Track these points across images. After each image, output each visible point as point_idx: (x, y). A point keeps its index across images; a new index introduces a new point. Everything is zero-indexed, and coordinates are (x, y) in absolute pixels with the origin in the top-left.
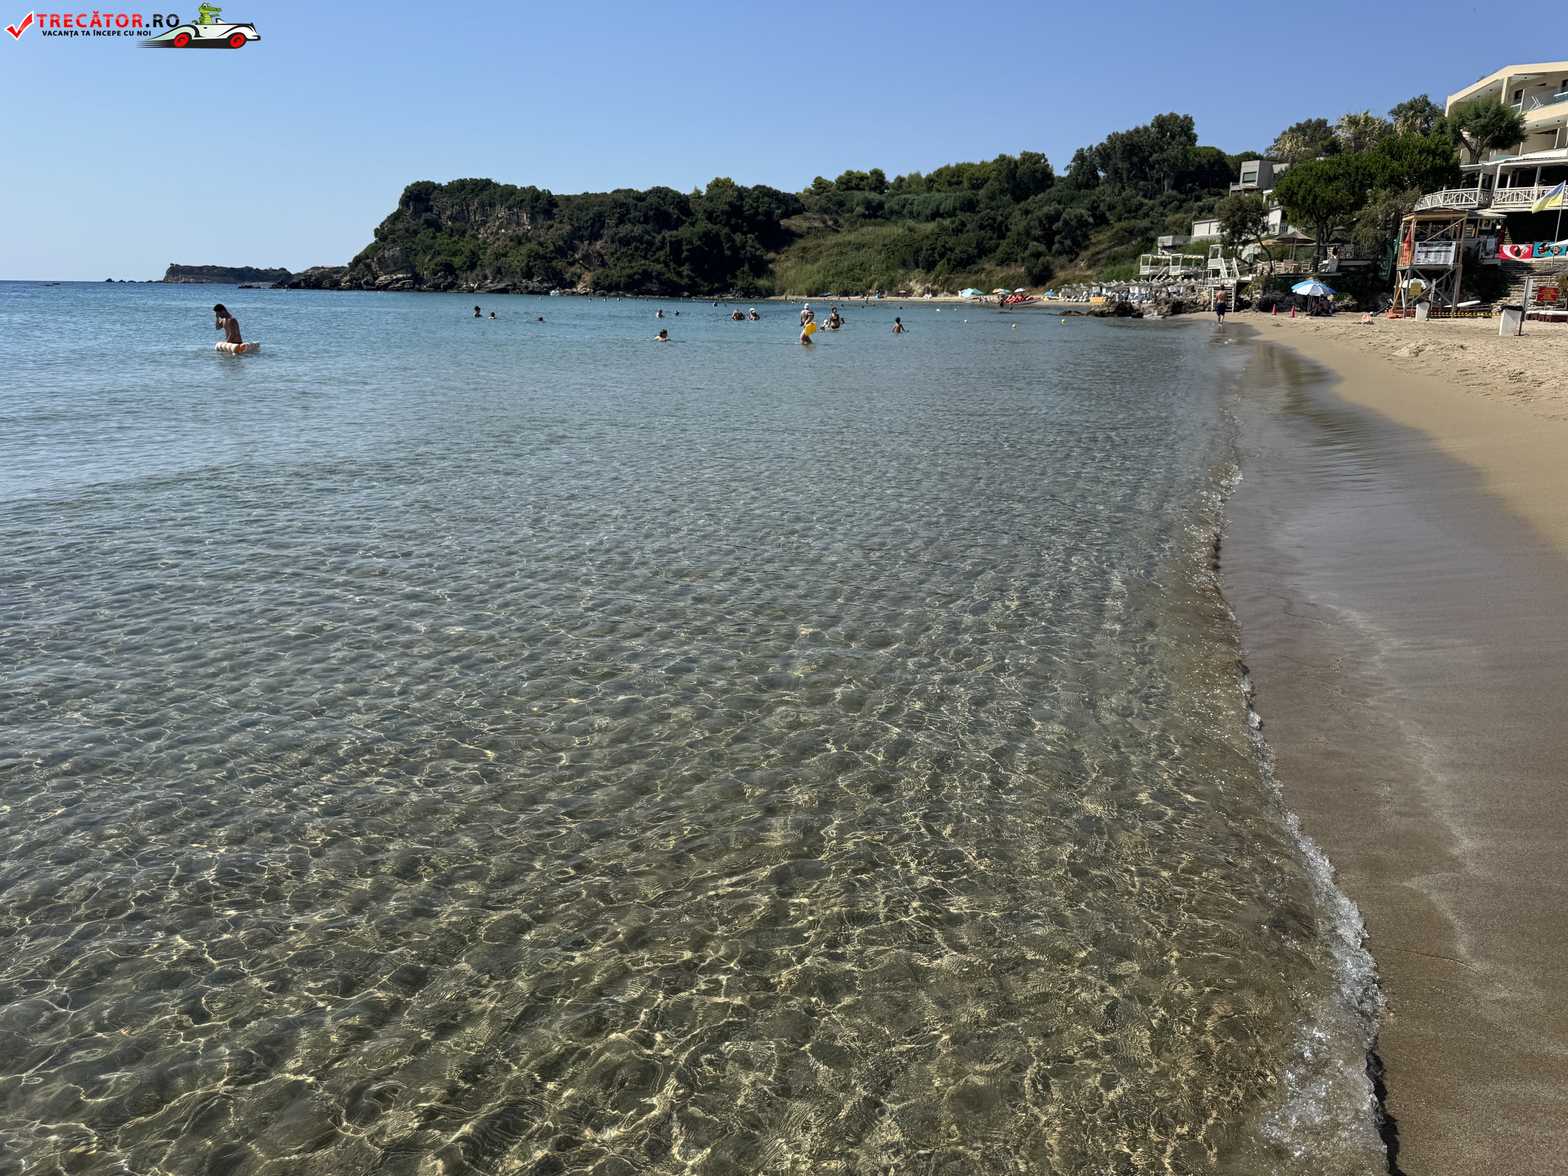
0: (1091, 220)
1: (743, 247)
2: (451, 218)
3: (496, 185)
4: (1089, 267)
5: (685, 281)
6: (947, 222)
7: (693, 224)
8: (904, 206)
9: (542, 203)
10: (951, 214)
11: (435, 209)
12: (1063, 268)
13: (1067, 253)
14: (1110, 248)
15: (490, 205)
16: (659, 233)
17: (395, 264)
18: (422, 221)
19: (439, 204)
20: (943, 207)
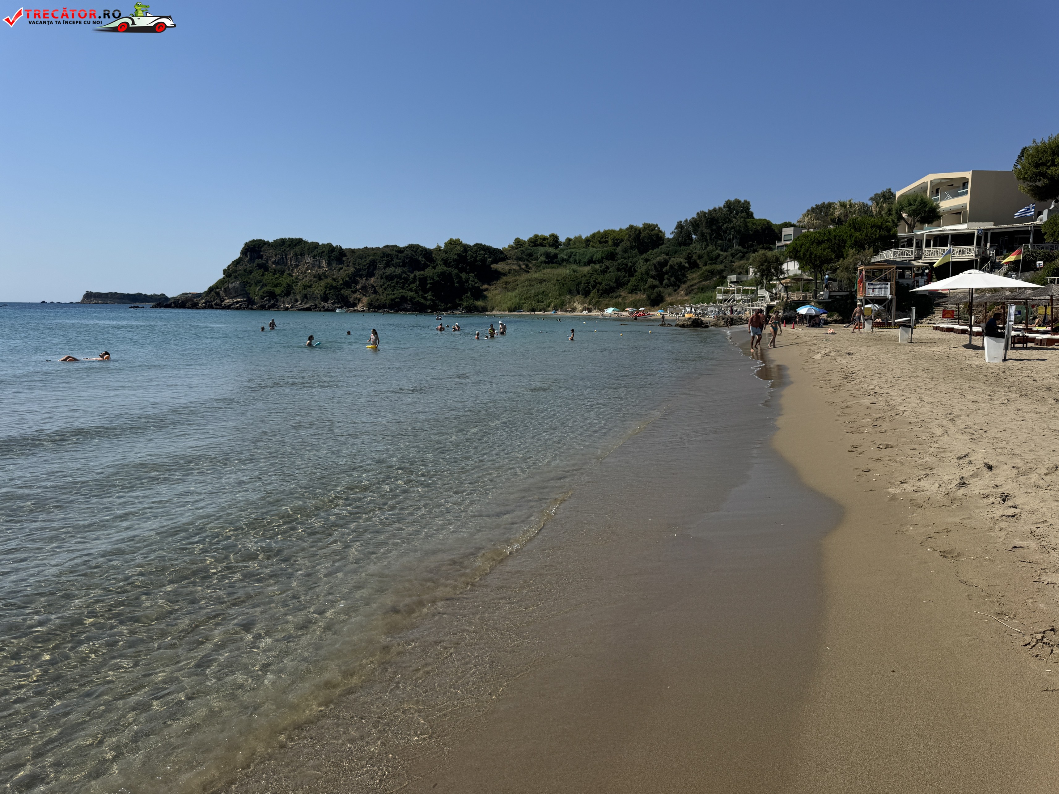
0: (687, 265)
1: (467, 280)
2: (274, 263)
3: (306, 242)
4: (686, 294)
5: (429, 302)
6: (597, 266)
7: (434, 268)
8: (570, 257)
9: (336, 253)
10: (600, 261)
11: (264, 257)
12: (670, 295)
13: (673, 286)
14: (699, 282)
15: (301, 255)
16: (412, 273)
17: (236, 292)
18: (255, 265)
19: (267, 254)
20: (595, 257)
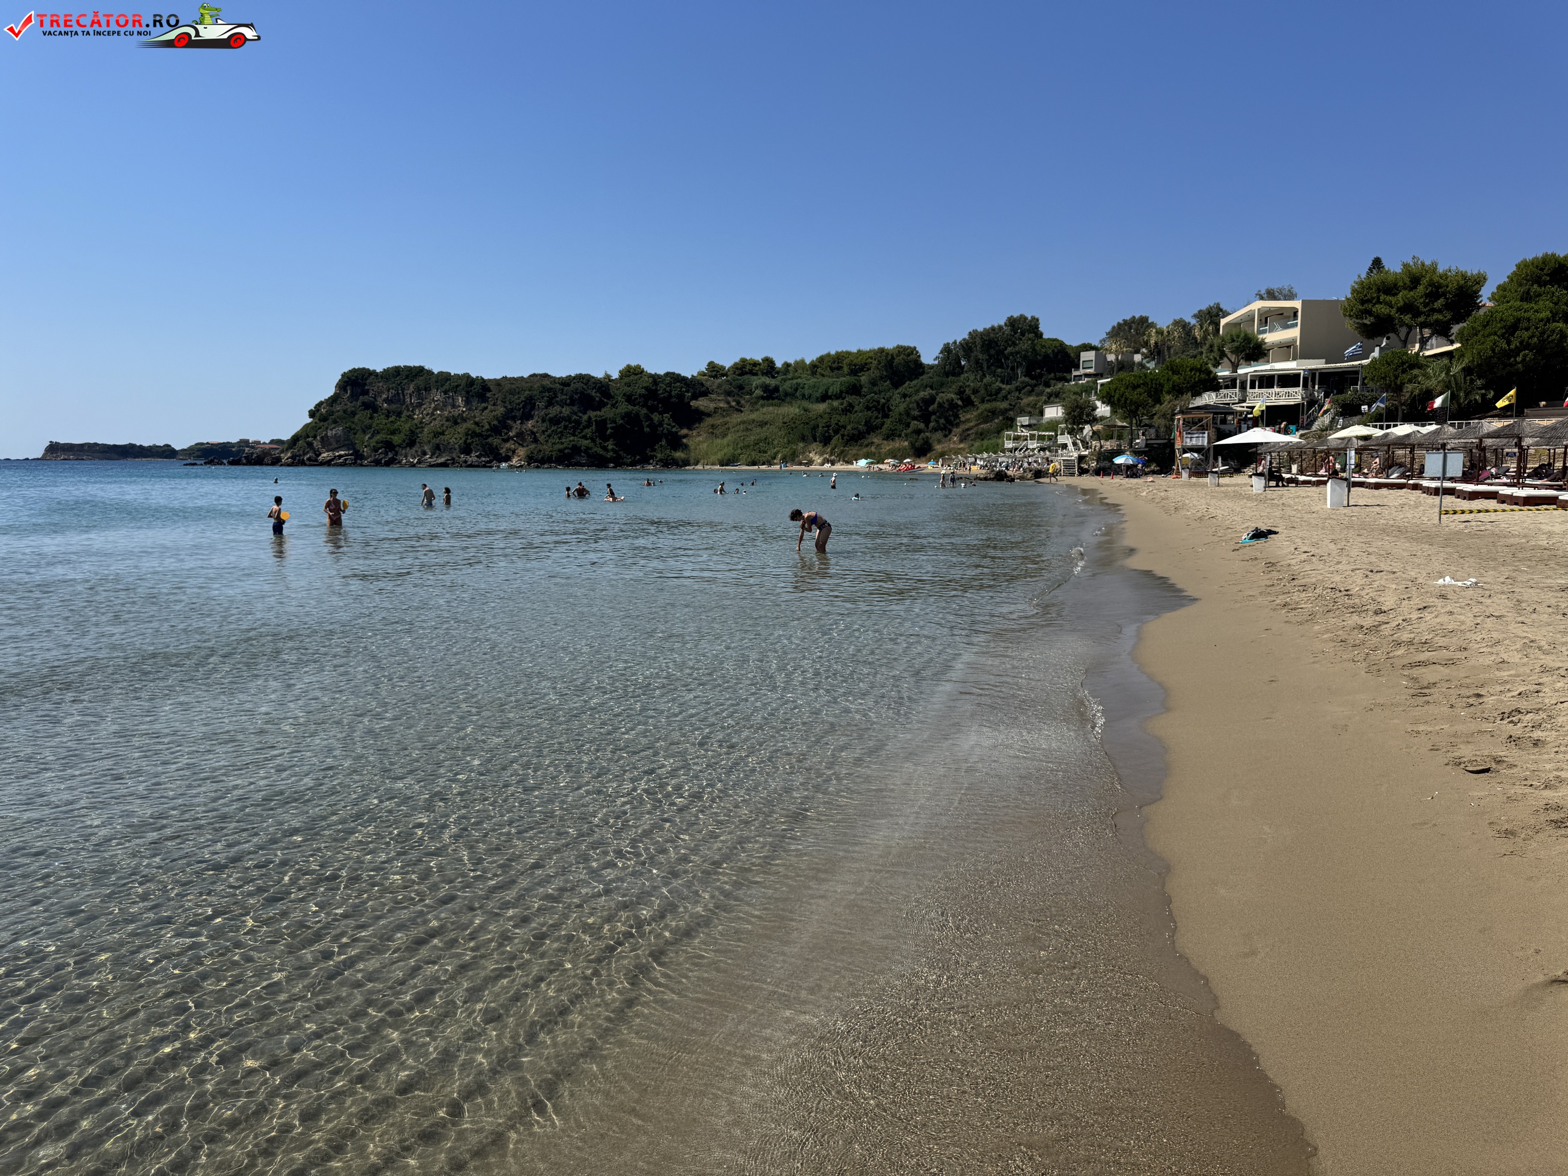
0: (960, 403)
1: (661, 424)
2: (386, 400)
3: (430, 373)
4: (961, 441)
5: (611, 454)
6: (836, 403)
7: (614, 406)
8: (796, 390)
9: (476, 388)
10: (839, 396)
11: (371, 393)
12: (939, 442)
13: (942, 429)
14: (977, 425)
15: (426, 390)
16: (585, 413)
17: (337, 442)
18: (359, 404)
19: (375, 389)
20: (830, 391)
